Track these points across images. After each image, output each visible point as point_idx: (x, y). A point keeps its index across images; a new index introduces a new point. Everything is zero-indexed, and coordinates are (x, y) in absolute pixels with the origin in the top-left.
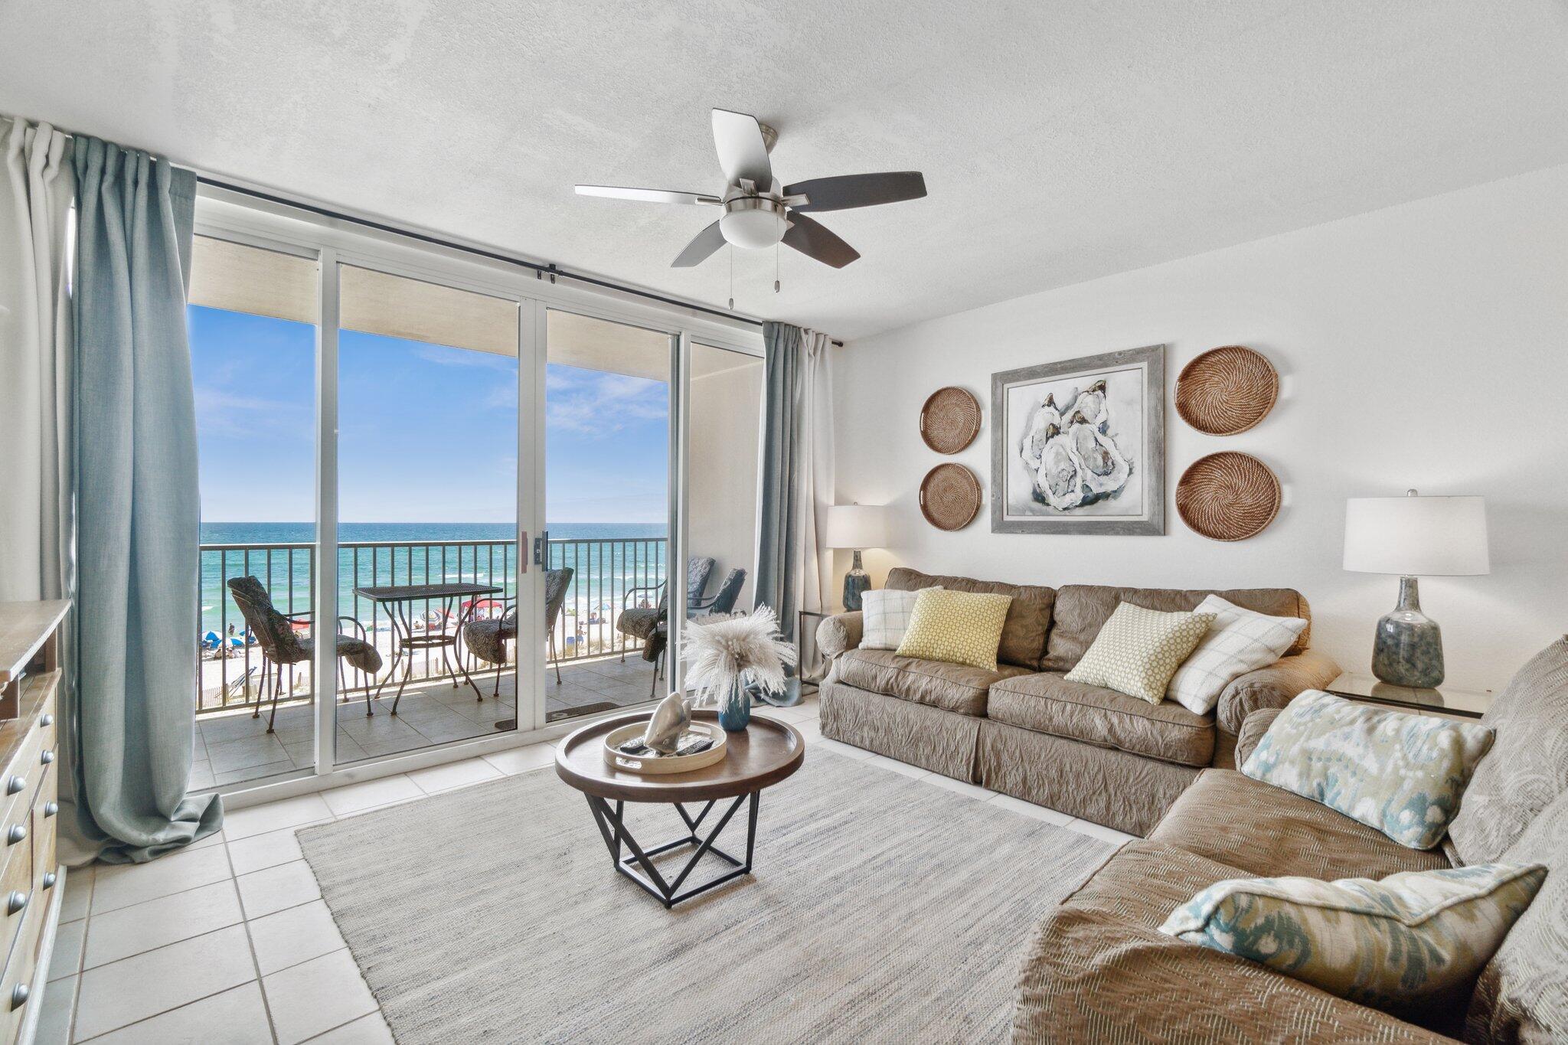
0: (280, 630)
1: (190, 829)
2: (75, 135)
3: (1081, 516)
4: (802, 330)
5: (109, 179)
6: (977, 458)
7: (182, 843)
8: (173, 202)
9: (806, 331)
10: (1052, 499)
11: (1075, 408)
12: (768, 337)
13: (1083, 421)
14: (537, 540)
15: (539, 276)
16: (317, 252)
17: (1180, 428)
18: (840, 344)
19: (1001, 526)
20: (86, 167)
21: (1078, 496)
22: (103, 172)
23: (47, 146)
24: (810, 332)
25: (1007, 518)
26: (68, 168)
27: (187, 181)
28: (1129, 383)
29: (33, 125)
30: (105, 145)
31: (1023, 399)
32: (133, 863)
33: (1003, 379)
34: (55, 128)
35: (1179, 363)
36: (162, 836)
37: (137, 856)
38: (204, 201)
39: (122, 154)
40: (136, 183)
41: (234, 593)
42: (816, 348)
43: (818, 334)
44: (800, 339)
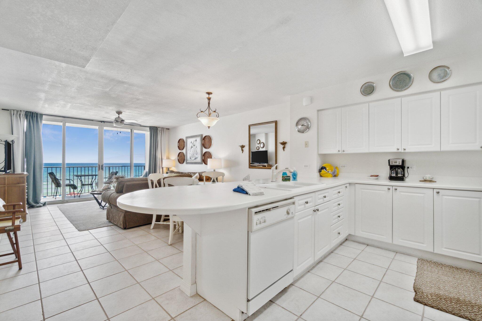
0: (58, 182)
1: (42, 205)
2: (27, 111)
3: (195, 161)
4: (158, 128)
5: (31, 116)
6: (184, 151)
7: (40, 206)
8: (40, 118)
9: (159, 127)
10: (192, 158)
11: (194, 144)
12: (150, 129)
13: (194, 146)
14: (102, 165)
15: (101, 122)
16: (62, 121)
17: (204, 148)
18: (169, 129)
19: (187, 163)
20: (28, 115)
21: (194, 158)
22: (30, 116)
23: (23, 113)
24: (160, 128)
25: (187, 162)
26: (25, 115)
27: (42, 115)
28: (199, 139)
29: (21, 111)
30: (30, 112)
31: (189, 141)
32: (34, 208)
33: (187, 138)
34: (24, 111)
35: (203, 136)
36: (38, 205)
37: (34, 207)
38: (44, 117)
39: (33, 113)
40: (35, 117)
41: (49, 175)
42: (162, 130)
43: (162, 128)
44: (158, 129)
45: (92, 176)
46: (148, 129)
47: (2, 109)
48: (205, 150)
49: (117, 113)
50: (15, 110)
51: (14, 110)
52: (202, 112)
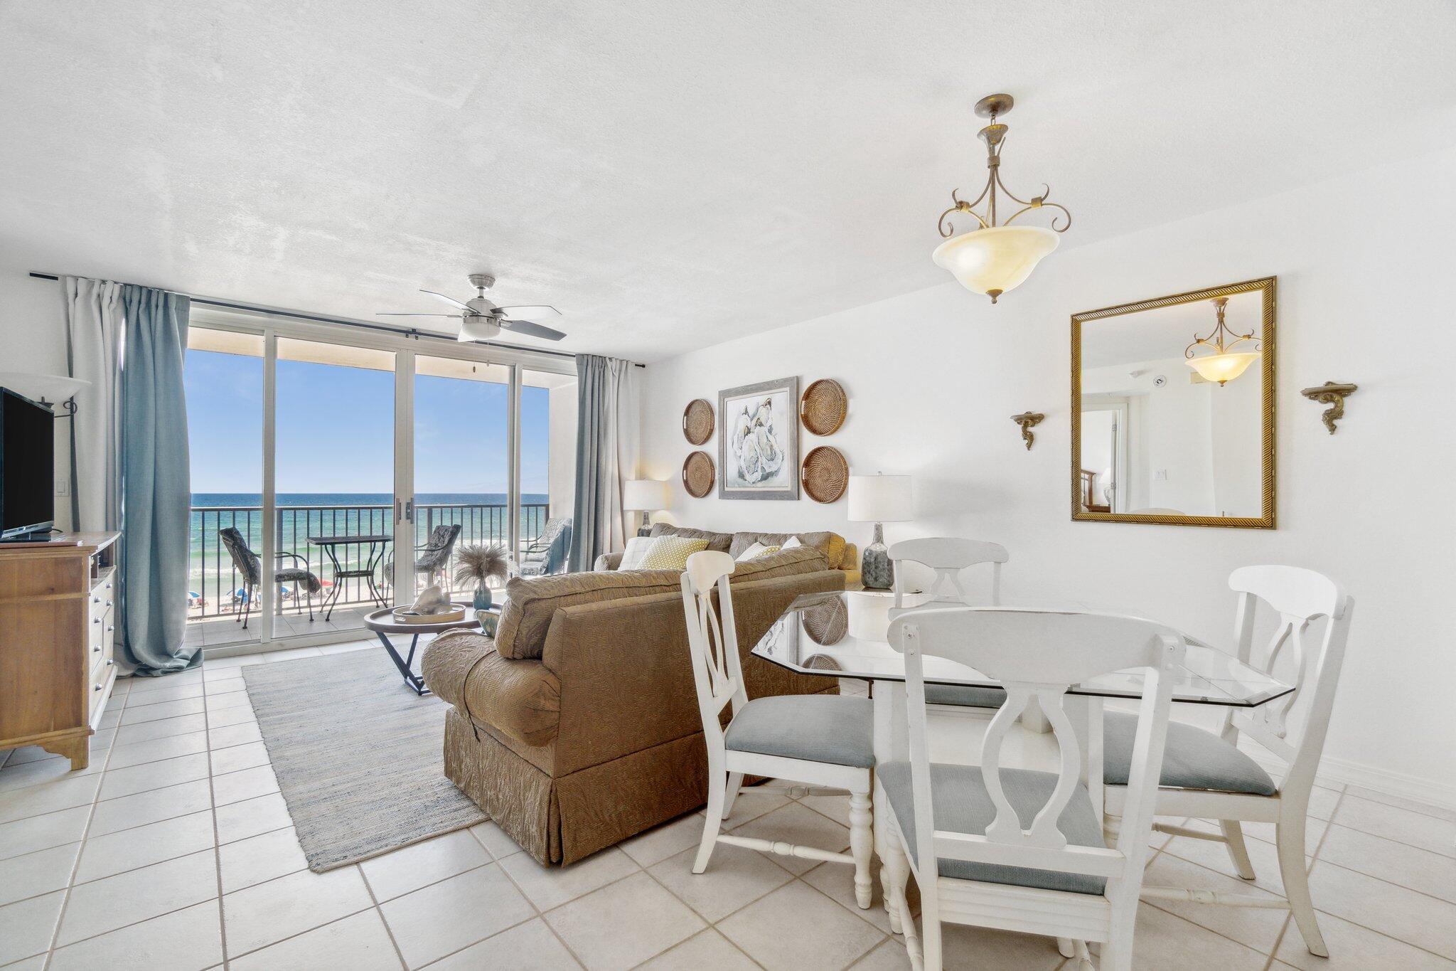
0: (251, 563)
1: (184, 663)
2: (126, 285)
3: (761, 487)
4: (607, 359)
5: (143, 306)
6: (711, 448)
7: (179, 669)
8: (177, 314)
9: (610, 359)
10: (747, 477)
11: (757, 417)
12: (579, 364)
13: (761, 425)
14: (408, 504)
15: (407, 336)
16: (263, 331)
17: (805, 433)
18: (643, 366)
19: (724, 495)
20: (131, 301)
21: (759, 475)
22: (140, 302)
23: (112, 291)
24: (614, 360)
25: (726, 489)
26: (121, 302)
27: (185, 301)
28: (782, 399)
29: (104, 282)
30: (141, 288)
31: (735, 407)
32: (153, 677)
33: (725, 395)
34: (115, 283)
35: (805, 386)
36: (168, 664)
37: (155, 673)
38: (194, 310)
39: (150, 292)
40: (157, 306)
41: (224, 538)
42: (620, 371)
43: (621, 361)
44: (606, 365)
45: (371, 541)
46: (572, 364)
47: (32, 275)
48: (810, 442)
49: (473, 282)
50: (80, 280)
51: (76, 278)
52: (961, 205)
